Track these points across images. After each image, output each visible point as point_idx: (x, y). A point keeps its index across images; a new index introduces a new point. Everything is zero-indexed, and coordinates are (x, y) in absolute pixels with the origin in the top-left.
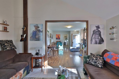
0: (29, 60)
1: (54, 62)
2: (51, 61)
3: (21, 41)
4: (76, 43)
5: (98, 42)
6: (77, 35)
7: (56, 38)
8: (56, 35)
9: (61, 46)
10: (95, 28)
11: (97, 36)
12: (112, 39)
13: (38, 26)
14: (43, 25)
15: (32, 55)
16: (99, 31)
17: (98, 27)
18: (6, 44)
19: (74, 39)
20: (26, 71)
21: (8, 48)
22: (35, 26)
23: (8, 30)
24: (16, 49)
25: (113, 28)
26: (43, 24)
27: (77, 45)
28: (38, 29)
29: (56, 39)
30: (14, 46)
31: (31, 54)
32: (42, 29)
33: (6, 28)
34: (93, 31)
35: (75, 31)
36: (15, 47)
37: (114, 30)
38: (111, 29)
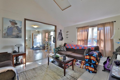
4: (37, 42)
5: (61, 39)
6: (38, 35)
10: (60, 31)
11: (61, 36)
12: (67, 38)
13: (16, 22)
14: (21, 23)
16: (61, 33)
17: (61, 31)
19: (35, 38)
22: (11, 22)
25: (68, 32)
26: (21, 21)
27: (37, 44)
32: (21, 27)
34: (59, 33)
35: (37, 31)
37: (68, 33)
38: (67, 32)
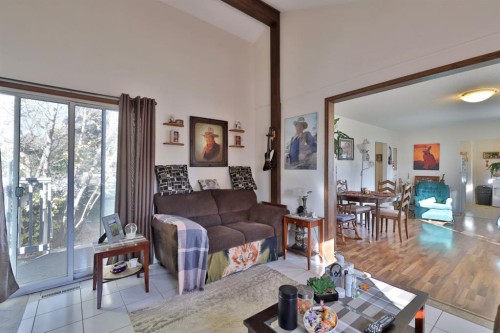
0: (277, 223)
1: (367, 257)
2: (357, 253)
3: (265, 168)
7: (415, 163)
8: (416, 147)
9: (443, 202)
14: (317, 117)
15: (288, 212)
18: (238, 175)
20: (267, 251)
21: (240, 186)
22: (296, 124)
23: (242, 144)
24: (256, 188)
26: (317, 113)
28: (304, 131)
29: (415, 168)
30: (252, 181)
31: (285, 207)
32: (315, 130)
33: (240, 138)
36: (254, 184)
